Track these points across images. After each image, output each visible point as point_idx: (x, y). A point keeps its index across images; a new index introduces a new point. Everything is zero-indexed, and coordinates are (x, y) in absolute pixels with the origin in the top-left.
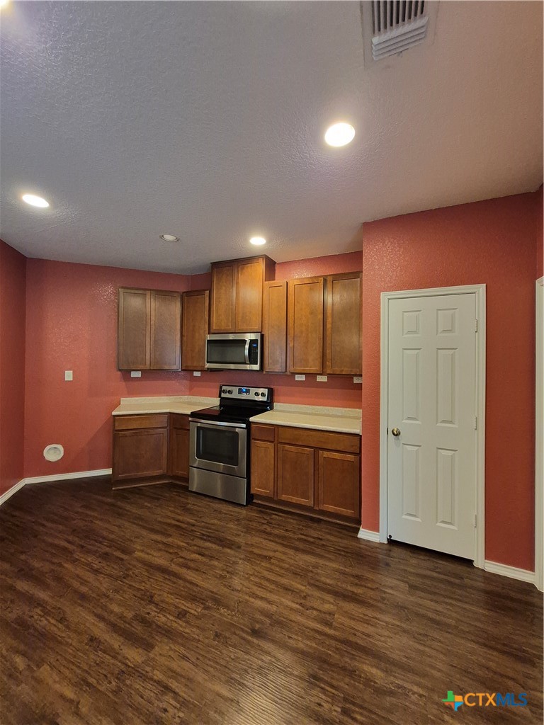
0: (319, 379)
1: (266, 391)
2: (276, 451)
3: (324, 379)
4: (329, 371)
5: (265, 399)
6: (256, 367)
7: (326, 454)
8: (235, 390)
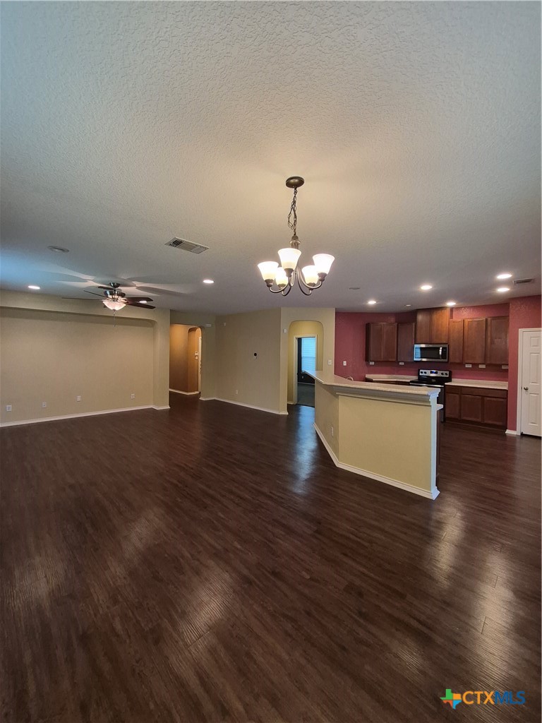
0: (480, 366)
1: (448, 372)
2: (460, 398)
3: (484, 366)
4: (488, 362)
5: (448, 376)
6: (446, 361)
7: (488, 399)
8: (428, 372)
